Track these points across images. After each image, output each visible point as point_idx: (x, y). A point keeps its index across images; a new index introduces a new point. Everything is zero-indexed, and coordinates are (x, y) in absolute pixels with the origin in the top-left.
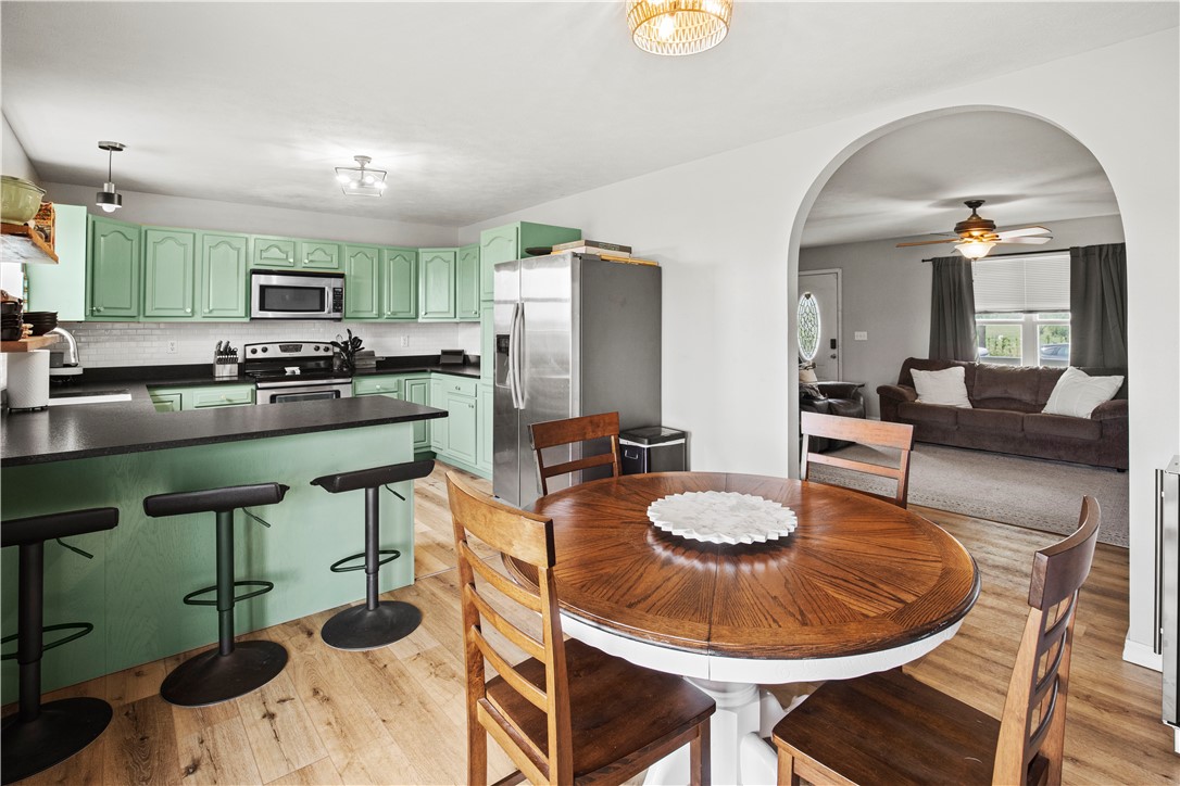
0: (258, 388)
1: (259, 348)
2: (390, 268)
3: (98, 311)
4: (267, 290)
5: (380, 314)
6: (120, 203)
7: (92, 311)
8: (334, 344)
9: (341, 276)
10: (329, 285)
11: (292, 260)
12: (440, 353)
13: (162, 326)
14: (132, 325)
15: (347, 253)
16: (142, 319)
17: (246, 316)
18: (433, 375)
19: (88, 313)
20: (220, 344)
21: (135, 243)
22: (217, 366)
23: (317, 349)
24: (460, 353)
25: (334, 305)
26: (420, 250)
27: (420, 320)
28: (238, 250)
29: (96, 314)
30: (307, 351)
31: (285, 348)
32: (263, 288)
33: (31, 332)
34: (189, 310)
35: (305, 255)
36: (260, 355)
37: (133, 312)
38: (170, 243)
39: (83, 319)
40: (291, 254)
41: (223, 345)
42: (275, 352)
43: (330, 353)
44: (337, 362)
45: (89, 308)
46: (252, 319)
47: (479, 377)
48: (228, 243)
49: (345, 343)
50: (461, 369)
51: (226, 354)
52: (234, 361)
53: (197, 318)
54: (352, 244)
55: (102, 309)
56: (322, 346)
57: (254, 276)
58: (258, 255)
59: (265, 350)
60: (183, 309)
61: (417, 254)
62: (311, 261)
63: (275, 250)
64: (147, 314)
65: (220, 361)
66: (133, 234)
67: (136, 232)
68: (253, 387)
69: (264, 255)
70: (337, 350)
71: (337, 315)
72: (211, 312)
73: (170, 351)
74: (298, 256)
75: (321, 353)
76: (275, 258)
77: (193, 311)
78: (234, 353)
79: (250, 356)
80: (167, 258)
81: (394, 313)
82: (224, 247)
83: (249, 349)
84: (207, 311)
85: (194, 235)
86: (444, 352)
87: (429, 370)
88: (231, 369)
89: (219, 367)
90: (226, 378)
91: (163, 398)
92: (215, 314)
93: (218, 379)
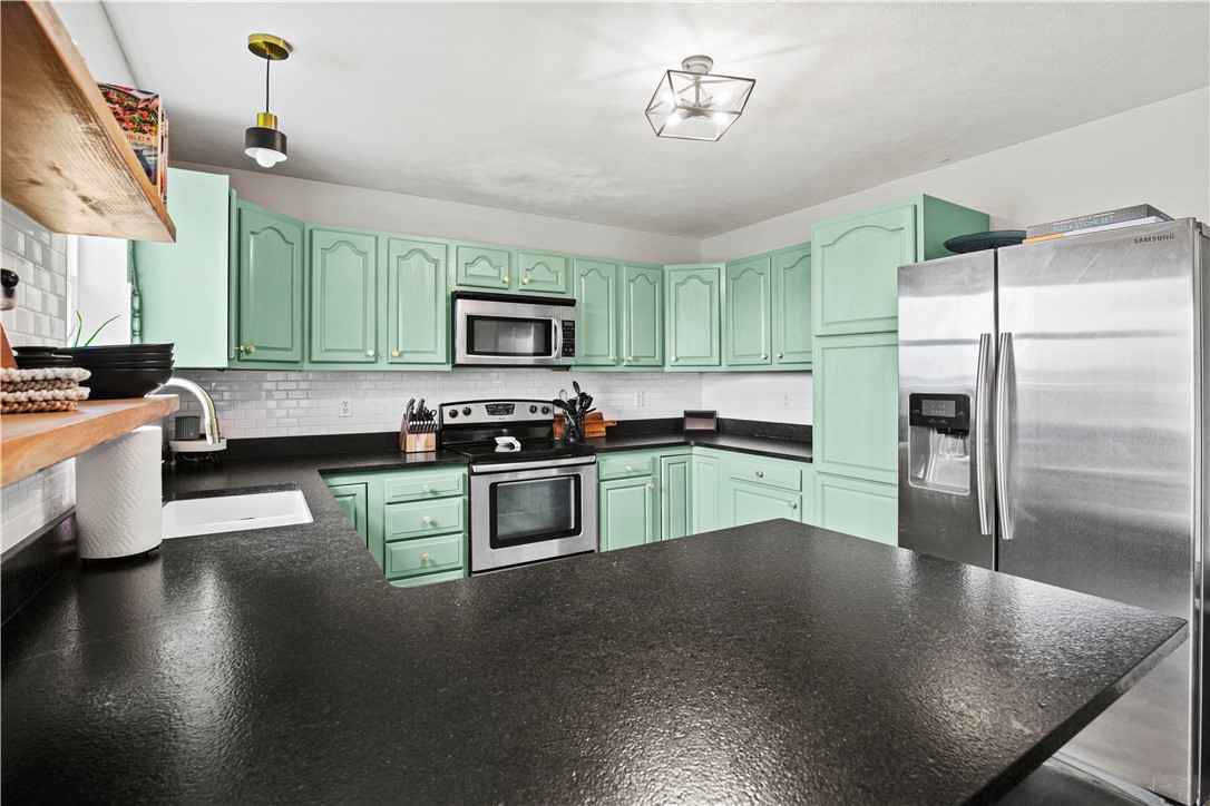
0: (472, 473)
1: (460, 409)
2: (630, 293)
3: (248, 352)
4: (476, 322)
5: (619, 361)
6: (284, 150)
7: (239, 351)
8: (558, 403)
9: (571, 303)
10: (557, 316)
11: (506, 279)
12: (682, 416)
14: (293, 376)
15: (577, 268)
16: (307, 366)
17: (448, 362)
18: (697, 450)
19: (233, 355)
20: (412, 402)
21: (297, 248)
22: (409, 436)
23: (533, 410)
24: (710, 415)
25: (564, 346)
26: (666, 268)
27: (667, 369)
28: (436, 262)
29: (244, 356)
30: (521, 414)
31: (492, 410)
32: (471, 319)
33: (86, 392)
34: (371, 353)
35: (522, 271)
36: (461, 419)
37: (295, 355)
38: (344, 249)
39: (224, 364)
40: (504, 270)
41: (416, 405)
42: (480, 415)
43: (549, 417)
44: (559, 430)
45: (234, 348)
46: (456, 366)
47: (811, 461)
48: (422, 252)
49: (573, 402)
50: (713, 439)
51: (419, 418)
52: (428, 430)
53: (382, 365)
54: (581, 259)
55: (253, 349)
56: (541, 407)
57: (459, 301)
58: (462, 272)
59: (468, 412)
60: (363, 351)
61: (663, 272)
62: (531, 281)
63: (483, 263)
64: (314, 359)
65: (413, 430)
66: (293, 234)
67: (299, 230)
68: (465, 470)
69: (471, 271)
70: (559, 411)
71: (566, 361)
72: (400, 355)
73: (342, 414)
74: (515, 275)
75: (539, 416)
76: (486, 275)
77: (376, 354)
78: (429, 416)
79: (448, 420)
80: (341, 272)
81: (636, 358)
82: (416, 259)
83: (447, 410)
84: (396, 353)
85: (377, 238)
86: (689, 414)
87: (693, 443)
88: (426, 442)
89: (411, 438)
90: (421, 458)
91: (342, 490)
92: (406, 358)
93: (410, 459)
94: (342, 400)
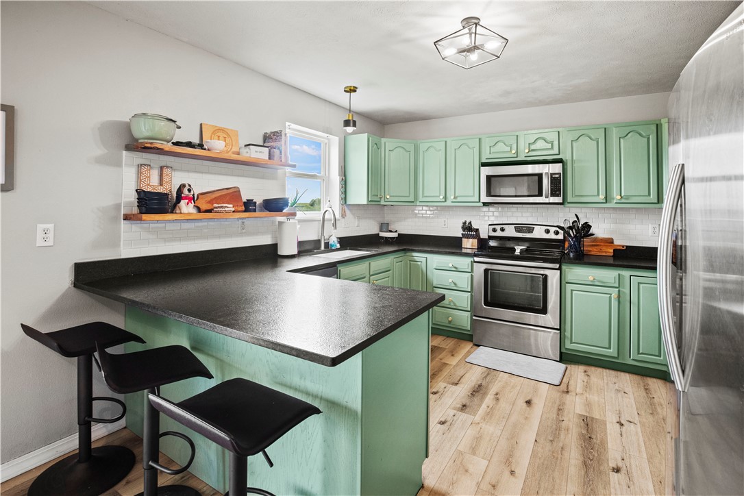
0: (474, 262)
1: (498, 228)
2: (620, 147)
4: (493, 179)
5: (609, 199)
8: (562, 228)
9: (561, 161)
10: (545, 171)
11: (514, 152)
13: (439, 208)
14: (415, 208)
16: (418, 203)
17: (480, 201)
20: (465, 222)
21: (412, 153)
23: (548, 232)
28: (474, 149)
29: (386, 200)
30: (538, 233)
31: (518, 230)
32: (489, 178)
34: (442, 197)
35: (527, 145)
37: (412, 199)
38: (432, 150)
40: (514, 146)
41: (467, 224)
42: (510, 232)
43: (559, 237)
46: (483, 203)
48: (467, 145)
49: (570, 228)
52: (474, 237)
53: (448, 203)
55: (388, 197)
56: (552, 229)
57: (482, 168)
58: (488, 151)
59: (502, 230)
60: (439, 196)
62: (532, 150)
63: (501, 144)
64: (420, 200)
65: (466, 236)
66: (410, 148)
67: (412, 146)
68: (472, 259)
69: (492, 150)
70: (564, 234)
71: (559, 200)
72: (456, 198)
73: (444, 226)
74: (520, 148)
75: (552, 236)
76: (502, 151)
77: (445, 198)
78: (476, 230)
79: (491, 233)
81: (625, 197)
82: (464, 148)
83: (490, 228)
84: (454, 197)
85: (446, 142)
88: (472, 244)
89: (464, 240)
90: (469, 251)
91: (417, 259)
92: (459, 200)
93: (464, 251)
94: (443, 220)
